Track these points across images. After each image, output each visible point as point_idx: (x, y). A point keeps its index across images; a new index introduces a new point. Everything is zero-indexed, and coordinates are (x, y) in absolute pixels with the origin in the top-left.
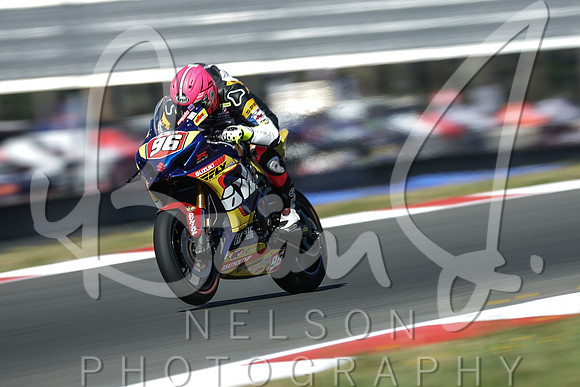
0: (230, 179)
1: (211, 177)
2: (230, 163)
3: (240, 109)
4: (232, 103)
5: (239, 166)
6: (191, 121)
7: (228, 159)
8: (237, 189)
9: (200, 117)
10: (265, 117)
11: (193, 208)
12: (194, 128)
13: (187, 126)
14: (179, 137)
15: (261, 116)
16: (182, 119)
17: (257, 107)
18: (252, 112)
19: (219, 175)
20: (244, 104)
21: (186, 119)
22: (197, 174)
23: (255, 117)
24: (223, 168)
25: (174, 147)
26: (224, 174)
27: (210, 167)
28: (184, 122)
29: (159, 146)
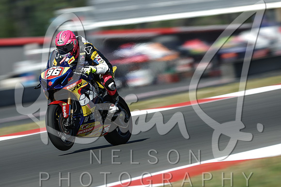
0: (83, 91)
1: (74, 89)
2: (84, 83)
3: (90, 56)
4: (86, 53)
5: (89, 84)
6: (67, 62)
7: (83, 81)
8: (87, 96)
9: (71, 60)
10: (102, 59)
11: (65, 104)
12: (68, 65)
13: (65, 64)
14: (60, 69)
15: (100, 59)
16: (62, 61)
17: (98, 55)
18: (96, 57)
19: (78, 89)
20: (91, 53)
21: (64, 61)
22: (68, 88)
23: (97, 60)
24: (81, 85)
25: (57, 74)
26: (81, 88)
27: (74, 85)
28: (63, 63)
29: (50, 74)
